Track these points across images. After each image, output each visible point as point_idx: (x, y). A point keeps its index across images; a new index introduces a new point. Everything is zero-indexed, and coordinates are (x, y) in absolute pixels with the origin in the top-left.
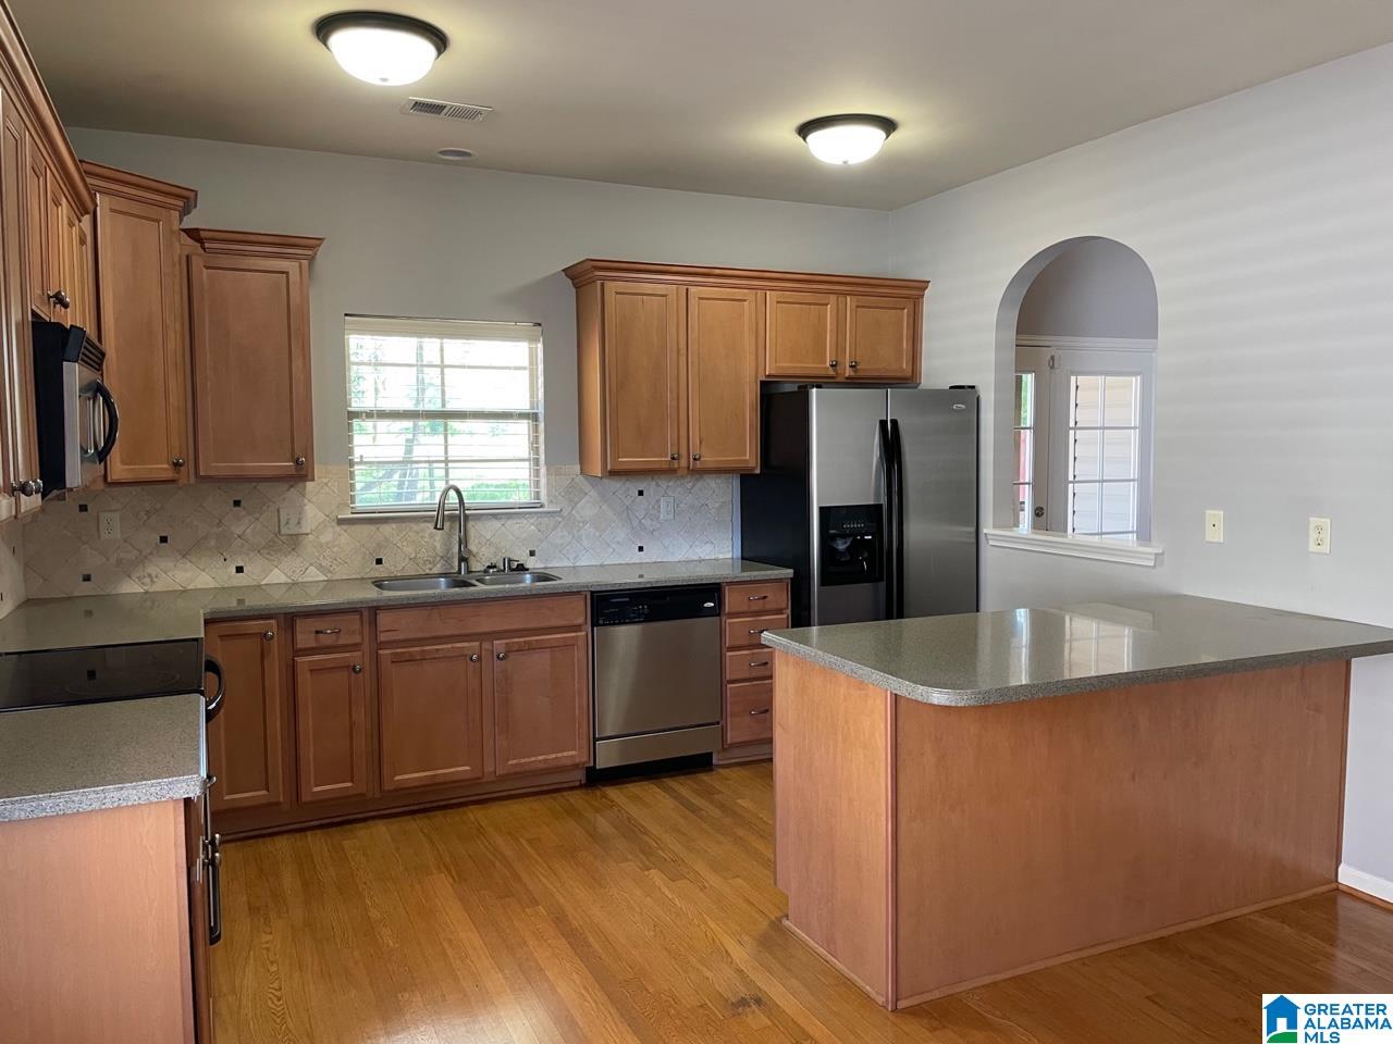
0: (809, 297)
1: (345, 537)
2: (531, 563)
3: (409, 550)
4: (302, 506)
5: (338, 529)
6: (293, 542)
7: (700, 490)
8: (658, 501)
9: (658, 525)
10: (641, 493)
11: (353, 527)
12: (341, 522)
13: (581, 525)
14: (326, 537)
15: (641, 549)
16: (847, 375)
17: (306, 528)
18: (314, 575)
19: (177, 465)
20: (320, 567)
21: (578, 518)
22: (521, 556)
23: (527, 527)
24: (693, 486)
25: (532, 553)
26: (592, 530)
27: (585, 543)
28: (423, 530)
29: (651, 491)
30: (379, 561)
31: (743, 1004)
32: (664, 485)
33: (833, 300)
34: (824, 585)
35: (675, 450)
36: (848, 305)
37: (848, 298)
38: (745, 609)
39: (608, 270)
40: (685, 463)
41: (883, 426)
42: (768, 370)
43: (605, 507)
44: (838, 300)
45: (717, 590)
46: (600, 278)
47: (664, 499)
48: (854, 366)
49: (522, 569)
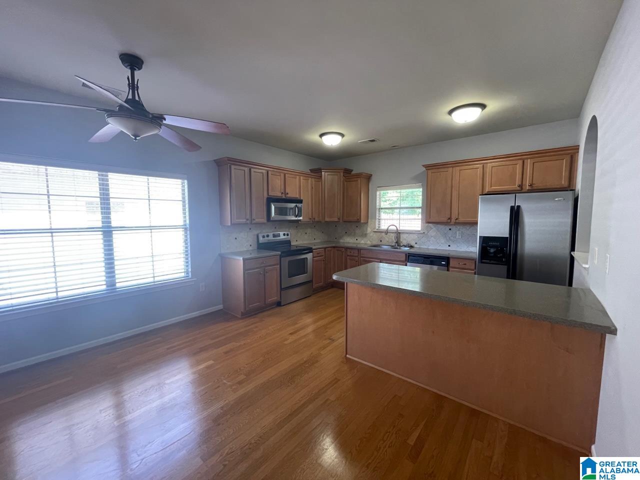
0: (508, 163)
1: (375, 236)
2: (416, 246)
3: (387, 239)
4: (367, 228)
5: (373, 233)
6: (364, 235)
7: (472, 229)
8: (456, 232)
9: (456, 239)
10: (450, 229)
11: (377, 233)
13: (431, 237)
14: (371, 235)
15: (449, 246)
16: (527, 188)
17: (368, 232)
18: (369, 242)
19: (339, 219)
20: (371, 241)
21: (430, 235)
22: (413, 244)
23: (415, 236)
25: (416, 243)
26: (434, 239)
27: (432, 242)
28: (390, 235)
29: (454, 229)
30: (381, 241)
31: (330, 339)
32: (459, 228)
33: (521, 162)
34: (482, 263)
35: (449, 217)
36: (529, 163)
37: (529, 160)
38: (458, 266)
39: (428, 167)
40: (453, 220)
41: (512, 208)
42: (487, 190)
43: (438, 233)
44: (523, 161)
45: (447, 259)
46: (426, 169)
47: (458, 231)
48: (531, 185)
49: (411, 247)
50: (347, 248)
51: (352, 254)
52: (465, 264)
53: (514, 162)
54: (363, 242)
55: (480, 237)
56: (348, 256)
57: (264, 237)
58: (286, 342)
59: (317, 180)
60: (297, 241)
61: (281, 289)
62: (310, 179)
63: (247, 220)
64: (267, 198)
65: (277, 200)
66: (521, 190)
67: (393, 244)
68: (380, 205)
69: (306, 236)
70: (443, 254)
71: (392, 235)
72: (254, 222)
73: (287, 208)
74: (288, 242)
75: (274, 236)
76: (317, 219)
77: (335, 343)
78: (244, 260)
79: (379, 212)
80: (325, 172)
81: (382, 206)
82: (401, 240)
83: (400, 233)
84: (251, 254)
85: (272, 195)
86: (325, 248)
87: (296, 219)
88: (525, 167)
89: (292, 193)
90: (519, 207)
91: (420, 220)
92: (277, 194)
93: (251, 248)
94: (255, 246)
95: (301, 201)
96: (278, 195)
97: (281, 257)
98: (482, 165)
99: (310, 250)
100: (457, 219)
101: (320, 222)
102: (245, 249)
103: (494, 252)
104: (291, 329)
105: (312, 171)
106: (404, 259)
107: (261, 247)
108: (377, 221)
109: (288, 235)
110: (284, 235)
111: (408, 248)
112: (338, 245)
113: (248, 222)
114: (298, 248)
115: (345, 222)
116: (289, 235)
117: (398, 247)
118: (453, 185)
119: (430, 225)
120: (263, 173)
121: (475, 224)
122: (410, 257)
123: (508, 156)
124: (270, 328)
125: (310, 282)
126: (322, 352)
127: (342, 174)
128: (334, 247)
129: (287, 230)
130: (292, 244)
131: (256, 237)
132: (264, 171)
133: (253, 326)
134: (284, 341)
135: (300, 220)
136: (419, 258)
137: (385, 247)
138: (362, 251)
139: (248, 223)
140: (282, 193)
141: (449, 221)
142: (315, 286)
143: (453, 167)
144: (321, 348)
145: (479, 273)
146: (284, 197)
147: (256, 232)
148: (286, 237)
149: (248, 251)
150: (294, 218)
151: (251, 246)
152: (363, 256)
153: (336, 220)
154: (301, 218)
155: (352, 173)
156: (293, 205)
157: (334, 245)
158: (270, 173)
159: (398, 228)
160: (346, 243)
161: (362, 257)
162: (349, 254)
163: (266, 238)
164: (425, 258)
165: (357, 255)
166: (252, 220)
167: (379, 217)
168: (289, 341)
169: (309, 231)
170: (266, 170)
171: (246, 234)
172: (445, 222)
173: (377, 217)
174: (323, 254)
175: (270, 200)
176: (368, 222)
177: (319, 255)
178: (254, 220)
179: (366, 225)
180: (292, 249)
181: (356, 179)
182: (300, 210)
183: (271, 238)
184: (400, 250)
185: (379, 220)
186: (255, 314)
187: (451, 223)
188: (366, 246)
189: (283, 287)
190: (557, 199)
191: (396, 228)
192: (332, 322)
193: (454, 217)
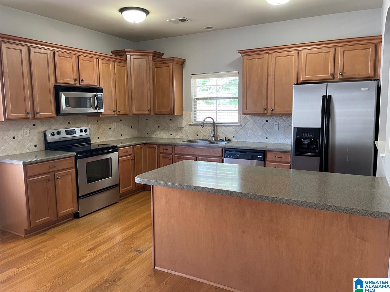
0: (321, 50)
1: (191, 129)
2: (233, 139)
3: (204, 133)
4: (182, 121)
5: (189, 127)
6: (179, 129)
7: (289, 120)
8: (273, 124)
9: (273, 131)
10: (267, 121)
11: (193, 127)
12: (190, 125)
13: (248, 130)
14: (187, 128)
15: (267, 138)
16: (339, 77)
17: (183, 125)
18: (184, 137)
19: (149, 111)
20: (186, 136)
21: (247, 128)
22: (230, 137)
23: (232, 129)
24: (286, 119)
25: (234, 137)
26: (251, 131)
27: (249, 135)
28: (207, 128)
29: (271, 120)
30: (197, 135)
31: (137, 251)
32: (275, 119)
33: (332, 50)
34: (296, 155)
35: (265, 108)
36: (340, 50)
37: (340, 48)
38: (274, 160)
39: (244, 53)
40: (269, 111)
41: (324, 97)
42: (301, 79)
43: (255, 125)
44: (335, 49)
45: (263, 153)
46: (242, 56)
47: (275, 122)
48: (342, 74)
49: (229, 141)
50: (159, 145)
51: (165, 151)
52: (281, 157)
53: (327, 50)
54: (178, 137)
55: (294, 128)
56: (161, 153)
57: (53, 134)
58: (82, 261)
59: (120, 64)
60: (98, 138)
61: (79, 197)
62: (111, 62)
63: (28, 113)
64: (55, 85)
65: (68, 88)
66: (332, 79)
67: (210, 139)
68: (195, 95)
69: (110, 132)
70: (259, 148)
71: (209, 128)
72: (38, 116)
73: (86, 98)
74: (88, 140)
75: (68, 132)
76: (122, 112)
77: (143, 255)
78: (25, 165)
79: (195, 102)
80: (131, 55)
81: (198, 96)
82: (218, 134)
83: (217, 126)
84: (36, 156)
85: (61, 81)
86: (134, 146)
87: (96, 111)
88: (336, 56)
89: (89, 80)
90: (330, 96)
91: (237, 112)
92: (69, 80)
93: (36, 149)
94: (41, 146)
95: (100, 90)
96: (71, 82)
97: (76, 158)
98: (297, 52)
99: (115, 149)
100: (273, 110)
101: (127, 114)
102: (28, 151)
103: (308, 144)
104: (89, 245)
105: (114, 53)
106: (220, 154)
107: (50, 147)
108: (193, 113)
109: (86, 131)
110: (81, 131)
111: (226, 143)
112: (150, 141)
113: (30, 116)
114: (100, 147)
115: (156, 114)
116: (88, 130)
117: (215, 142)
118: (269, 73)
119: (248, 116)
120: (47, 54)
121: (290, 114)
122: (227, 152)
123: (321, 43)
124: (63, 245)
125: (117, 186)
126: (126, 268)
127: (151, 58)
128: (144, 144)
129: (85, 125)
130: (92, 142)
131: (42, 135)
132: (50, 51)
133: (41, 245)
134: (81, 260)
135: (101, 113)
136: (236, 152)
137: (201, 143)
138: (176, 147)
139: (28, 118)
140: (75, 80)
141: (265, 112)
142: (123, 190)
143: (268, 54)
144: (126, 262)
145: (294, 166)
146: (78, 85)
147: (42, 129)
148: (84, 133)
149: (32, 153)
150: (92, 111)
151: (35, 146)
152: (177, 152)
153: (146, 112)
154: (102, 111)
155: (163, 57)
156: (90, 95)
157: (144, 142)
158: (57, 54)
159: (215, 121)
160: (159, 138)
161: (176, 154)
162: (162, 151)
163: (57, 136)
164: (241, 152)
165: (171, 152)
166: (34, 113)
167: (195, 108)
168: (86, 260)
169: (113, 125)
170: (52, 50)
171: (28, 131)
172: (262, 114)
173: (193, 109)
174: (132, 152)
175: (58, 89)
176: (182, 115)
177: (126, 154)
178: (37, 113)
179: (181, 118)
180: (92, 149)
181: (167, 65)
182: (100, 100)
183: (63, 135)
184: (217, 145)
185: (195, 111)
186: (45, 231)
187: (267, 114)
188: (181, 142)
189: (80, 195)
190: (363, 89)
191: (212, 121)
192: (141, 230)
193: (270, 107)
